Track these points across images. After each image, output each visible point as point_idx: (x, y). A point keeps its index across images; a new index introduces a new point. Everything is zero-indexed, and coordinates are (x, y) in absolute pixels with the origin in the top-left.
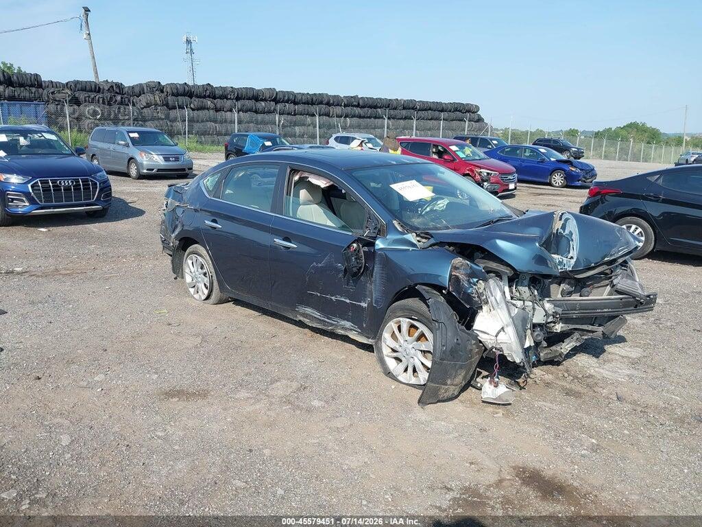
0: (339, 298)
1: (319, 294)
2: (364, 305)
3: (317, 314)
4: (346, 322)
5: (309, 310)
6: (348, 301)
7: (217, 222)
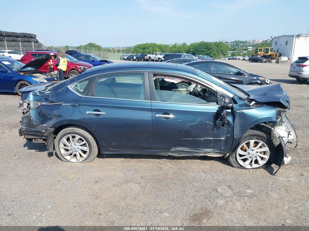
0: (206, 138)
1: (191, 139)
2: (223, 138)
3: (186, 149)
4: (208, 149)
5: (179, 149)
6: (212, 139)
7: (99, 111)
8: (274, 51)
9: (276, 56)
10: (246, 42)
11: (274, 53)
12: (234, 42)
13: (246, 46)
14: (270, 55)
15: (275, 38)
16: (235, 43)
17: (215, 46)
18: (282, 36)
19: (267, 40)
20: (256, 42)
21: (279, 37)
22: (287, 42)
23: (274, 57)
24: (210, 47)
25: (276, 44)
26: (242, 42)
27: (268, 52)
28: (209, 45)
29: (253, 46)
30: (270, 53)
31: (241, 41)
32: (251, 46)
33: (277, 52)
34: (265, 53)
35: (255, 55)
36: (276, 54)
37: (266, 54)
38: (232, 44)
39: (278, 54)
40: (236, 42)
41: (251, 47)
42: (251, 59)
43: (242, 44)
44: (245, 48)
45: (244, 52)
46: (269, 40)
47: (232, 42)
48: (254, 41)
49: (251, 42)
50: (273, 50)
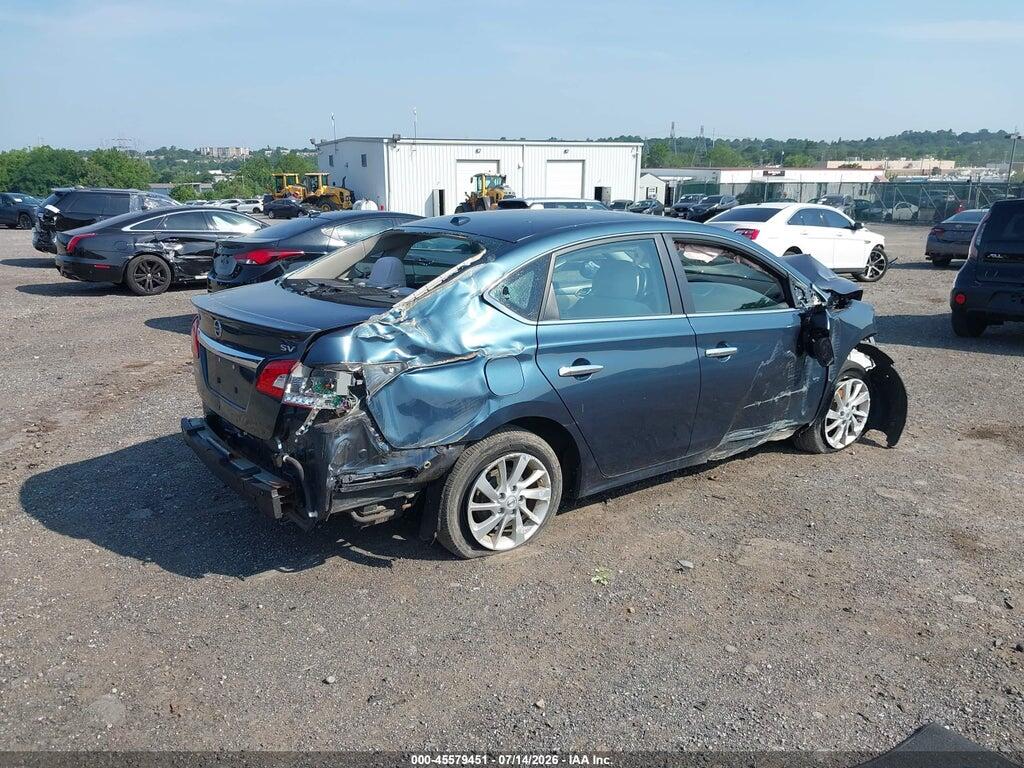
0: (782, 394)
1: (759, 403)
2: (805, 388)
4: (780, 422)
6: (789, 394)
7: (586, 363)
8: (334, 184)
9: (342, 200)
10: (199, 153)
11: (336, 191)
12: (157, 153)
13: (202, 167)
14: (327, 197)
15: (324, 144)
16: (162, 157)
17: (97, 166)
18: (347, 139)
19: (263, 151)
20: (232, 153)
21: (336, 142)
22: (364, 157)
23: (337, 201)
24: (78, 169)
25: (331, 163)
26: (184, 154)
27: (317, 188)
28: (71, 161)
29: (225, 167)
30: (323, 190)
31: (181, 151)
32: (218, 169)
33: (343, 187)
34: (309, 190)
35: (277, 194)
36: (341, 194)
37: (312, 194)
38: (152, 157)
39: (346, 193)
40: (163, 151)
41: (219, 172)
42: (271, 210)
43: (186, 161)
44: (198, 173)
45: (202, 186)
46: (269, 149)
47: (149, 153)
48: (224, 151)
49: (215, 154)
50: (330, 182)
